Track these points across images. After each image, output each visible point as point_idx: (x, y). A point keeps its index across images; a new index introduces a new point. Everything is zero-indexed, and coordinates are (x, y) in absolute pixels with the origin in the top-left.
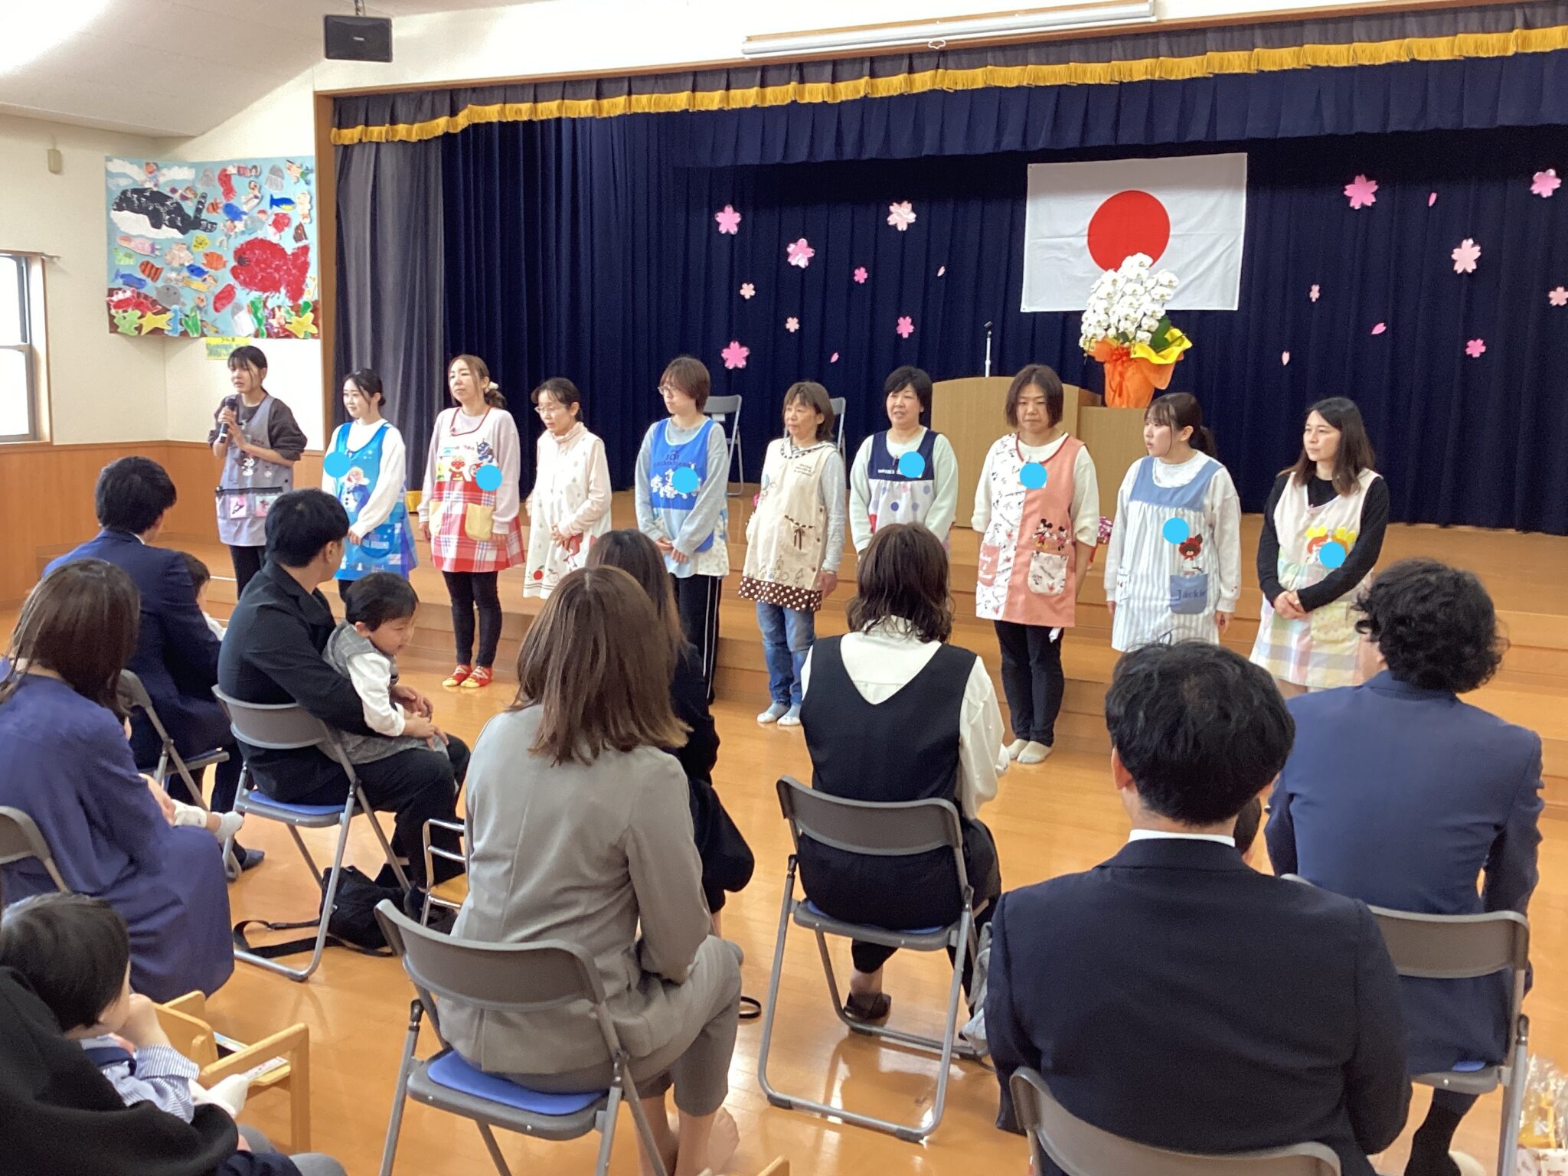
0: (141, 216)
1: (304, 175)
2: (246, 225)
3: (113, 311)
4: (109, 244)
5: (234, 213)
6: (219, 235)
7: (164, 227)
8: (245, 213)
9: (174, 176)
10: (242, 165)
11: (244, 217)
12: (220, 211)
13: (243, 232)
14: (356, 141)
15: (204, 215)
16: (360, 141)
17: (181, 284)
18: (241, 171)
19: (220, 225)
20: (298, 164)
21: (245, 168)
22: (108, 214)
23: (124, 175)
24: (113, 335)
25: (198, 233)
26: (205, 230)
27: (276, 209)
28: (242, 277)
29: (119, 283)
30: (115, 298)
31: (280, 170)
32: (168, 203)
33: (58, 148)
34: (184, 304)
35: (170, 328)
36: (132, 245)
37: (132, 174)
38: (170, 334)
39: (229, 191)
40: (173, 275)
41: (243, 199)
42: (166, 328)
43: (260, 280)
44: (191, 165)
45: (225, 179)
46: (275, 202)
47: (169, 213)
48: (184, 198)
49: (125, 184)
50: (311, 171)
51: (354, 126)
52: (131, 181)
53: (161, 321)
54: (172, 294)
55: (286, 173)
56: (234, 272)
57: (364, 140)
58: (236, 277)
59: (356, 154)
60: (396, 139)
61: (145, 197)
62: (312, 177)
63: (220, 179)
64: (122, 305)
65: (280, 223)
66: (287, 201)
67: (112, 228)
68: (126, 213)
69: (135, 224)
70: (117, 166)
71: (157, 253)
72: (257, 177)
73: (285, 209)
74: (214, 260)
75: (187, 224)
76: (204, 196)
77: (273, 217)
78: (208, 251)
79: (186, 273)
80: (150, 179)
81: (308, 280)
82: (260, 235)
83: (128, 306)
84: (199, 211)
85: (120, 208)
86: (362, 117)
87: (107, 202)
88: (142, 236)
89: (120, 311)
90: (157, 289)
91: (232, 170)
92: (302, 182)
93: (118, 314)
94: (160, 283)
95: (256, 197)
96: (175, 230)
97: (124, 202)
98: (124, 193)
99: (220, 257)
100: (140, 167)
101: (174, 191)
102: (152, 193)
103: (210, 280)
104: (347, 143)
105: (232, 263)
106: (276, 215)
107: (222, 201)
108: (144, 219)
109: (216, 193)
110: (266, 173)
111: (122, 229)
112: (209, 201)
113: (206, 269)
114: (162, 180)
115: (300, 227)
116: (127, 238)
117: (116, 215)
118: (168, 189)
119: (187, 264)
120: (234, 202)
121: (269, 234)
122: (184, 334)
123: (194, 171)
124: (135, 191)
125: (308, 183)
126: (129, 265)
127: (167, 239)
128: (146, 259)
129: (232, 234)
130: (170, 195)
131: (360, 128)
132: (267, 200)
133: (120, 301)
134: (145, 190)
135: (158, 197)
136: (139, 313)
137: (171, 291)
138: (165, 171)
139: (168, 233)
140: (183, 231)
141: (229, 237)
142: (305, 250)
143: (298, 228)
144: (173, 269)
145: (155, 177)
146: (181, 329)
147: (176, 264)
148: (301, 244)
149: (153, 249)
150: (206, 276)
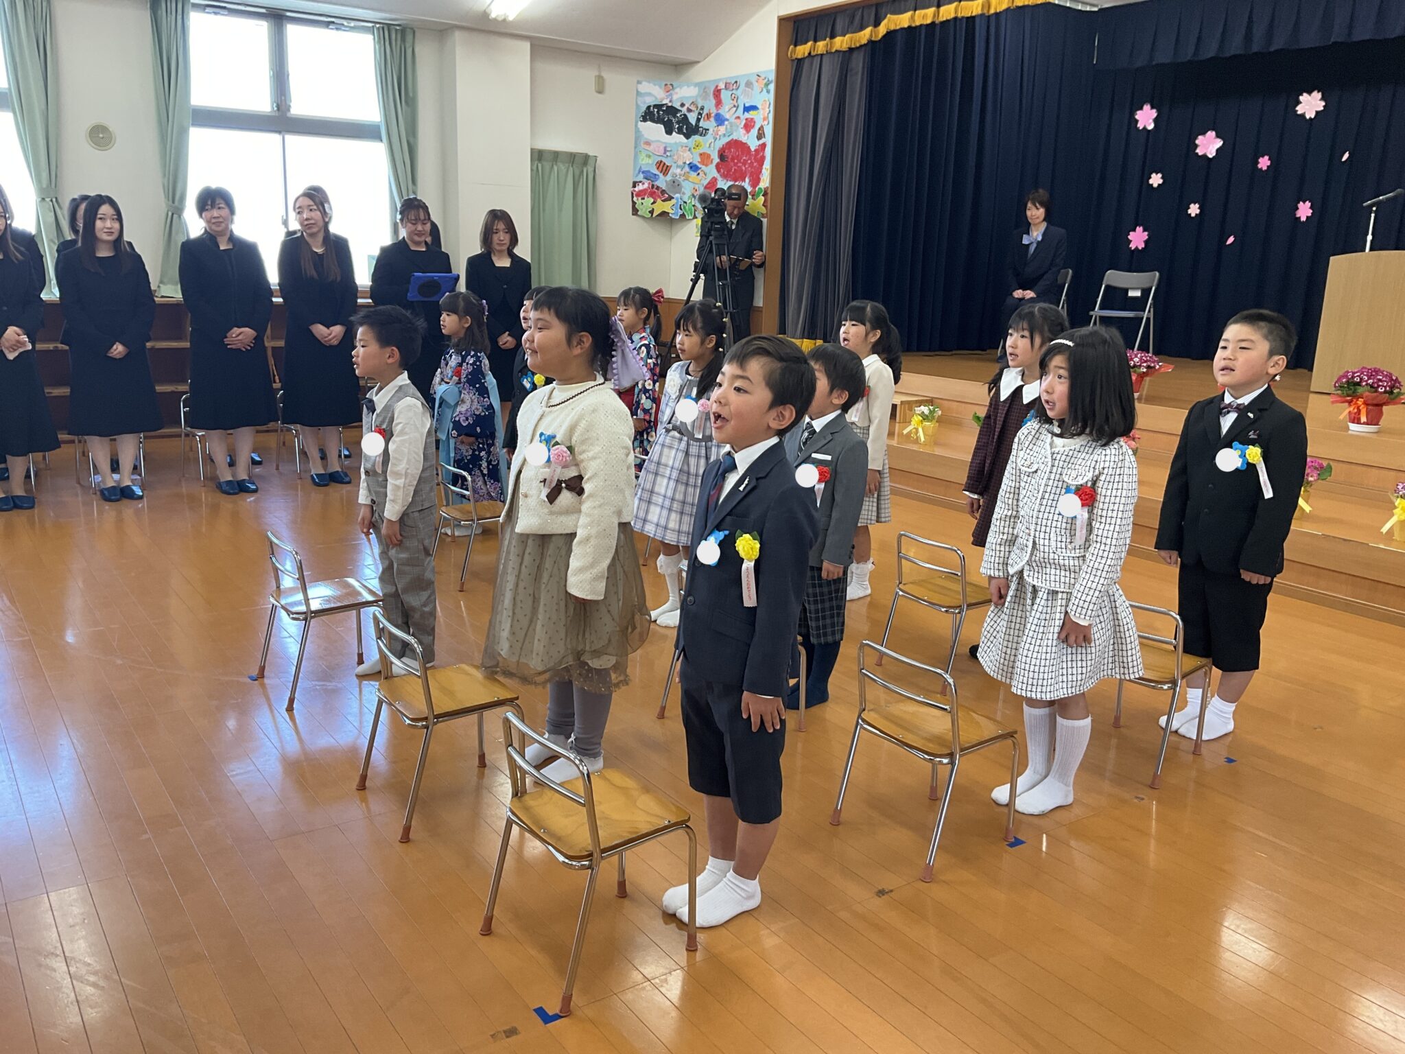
0: (659, 125)
1: (767, 85)
2: (726, 128)
3: (635, 199)
4: (635, 147)
5: (720, 120)
6: (709, 138)
7: (674, 133)
8: (727, 120)
9: (684, 94)
10: (728, 81)
11: (726, 123)
12: (712, 119)
13: (724, 135)
14: (806, 54)
15: (701, 124)
16: (810, 54)
17: (683, 178)
18: (727, 86)
19: (711, 132)
20: (763, 77)
21: (729, 83)
22: (636, 126)
23: (650, 94)
24: (635, 217)
25: (696, 138)
26: (701, 135)
27: (747, 115)
28: (722, 171)
29: (641, 177)
30: (636, 189)
31: (751, 83)
32: (678, 115)
33: (604, 75)
34: (684, 193)
35: (673, 212)
36: (651, 148)
37: (655, 93)
38: (673, 217)
39: (719, 103)
40: (678, 171)
41: (727, 108)
42: (671, 211)
43: (734, 173)
44: (697, 85)
45: (717, 93)
46: (747, 109)
47: (678, 122)
48: (689, 110)
49: (650, 101)
50: (771, 82)
51: (806, 43)
52: (654, 99)
53: (667, 207)
54: (675, 184)
55: (755, 84)
56: (718, 167)
57: (813, 53)
58: (719, 171)
59: (806, 64)
60: (833, 50)
61: (663, 111)
62: (772, 87)
63: (714, 94)
64: (641, 194)
65: (748, 126)
66: (754, 108)
67: (638, 135)
68: (649, 123)
69: (655, 131)
70: (645, 87)
71: (668, 154)
72: (737, 89)
73: (752, 114)
74: (705, 158)
75: (691, 131)
76: (702, 109)
77: (744, 122)
78: (701, 152)
79: (687, 169)
80: (667, 97)
81: (764, 171)
82: (734, 137)
83: (645, 195)
84: (698, 120)
85: (644, 119)
86: (812, 35)
87: (636, 116)
88: (659, 141)
89: (640, 198)
90: (666, 181)
91: (722, 86)
92: (765, 90)
93: (638, 201)
94: (669, 178)
95: (735, 106)
96: (682, 136)
97: (648, 115)
98: (649, 107)
99: (709, 156)
100: (660, 87)
101: (683, 105)
102: (668, 107)
103: (701, 174)
104: (799, 57)
105: (717, 160)
106: (746, 119)
107: (714, 111)
108: (661, 127)
109: (710, 105)
110: (742, 86)
111: (646, 136)
112: (705, 112)
113: (699, 166)
114: (675, 97)
115: (761, 129)
116: (648, 143)
117: (641, 124)
118: (679, 104)
119: (688, 162)
120: (721, 111)
121: (740, 135)
122: (683, 216)
123: (697, 88)
124: (655, 106)
125: (768, 92)
126: (649, 164)
127: (676, 143)
128: (660, 159)
129: (718, 137)
130: (680, 108)
131: (810, 44)
132: (741, 108)
133: (641, 191)
134: (663, 105)
135: (672, 110)
136: (652, 200)
137: (676, 184)
138: (677, 90)
139: (677, 138)
140: (687, 136)
141: (716, 139)
142: (763, 146)
143: (759, 129)
144: (678, 167)
145: (671, 95)
146: (680, 212)
147: (680, 163)
148: (761, 142)
149: (665, 151)
150: (699, 171)
